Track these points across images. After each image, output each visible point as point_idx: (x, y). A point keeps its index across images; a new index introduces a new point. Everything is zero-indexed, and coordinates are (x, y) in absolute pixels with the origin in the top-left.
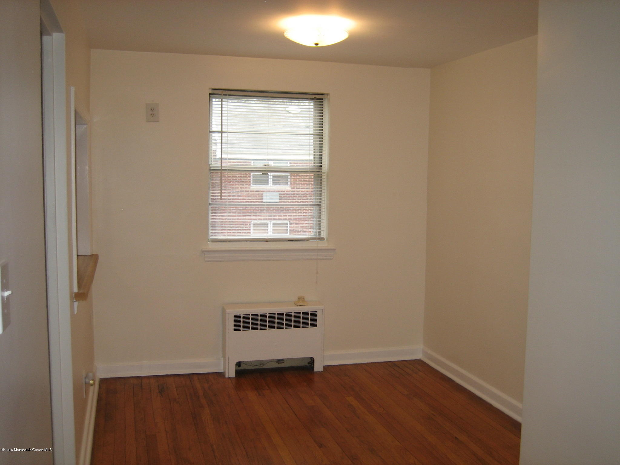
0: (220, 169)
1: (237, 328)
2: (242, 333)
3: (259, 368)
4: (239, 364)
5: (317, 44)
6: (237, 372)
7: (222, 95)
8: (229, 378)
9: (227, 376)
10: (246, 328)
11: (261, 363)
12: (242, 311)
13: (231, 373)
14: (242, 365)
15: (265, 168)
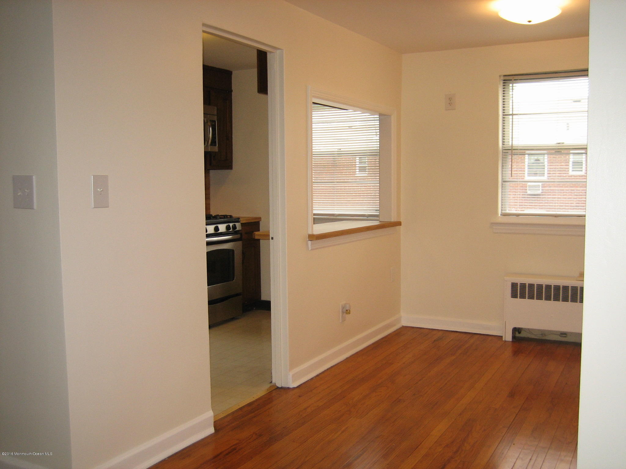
0: (511, 148)
1: (514, 295)
2: (518, 300)
3: (540, 338)
4: (516, 330)
5: (530, 22)
6: (514, 337)
7: (513, 80)
8: (505, 341)
9: (504, 339)
10: (523, 296)
11: (543, 332)
12: (519, 280)
13: (508, 337)
14: (522, 332)
15: (558, 146)
